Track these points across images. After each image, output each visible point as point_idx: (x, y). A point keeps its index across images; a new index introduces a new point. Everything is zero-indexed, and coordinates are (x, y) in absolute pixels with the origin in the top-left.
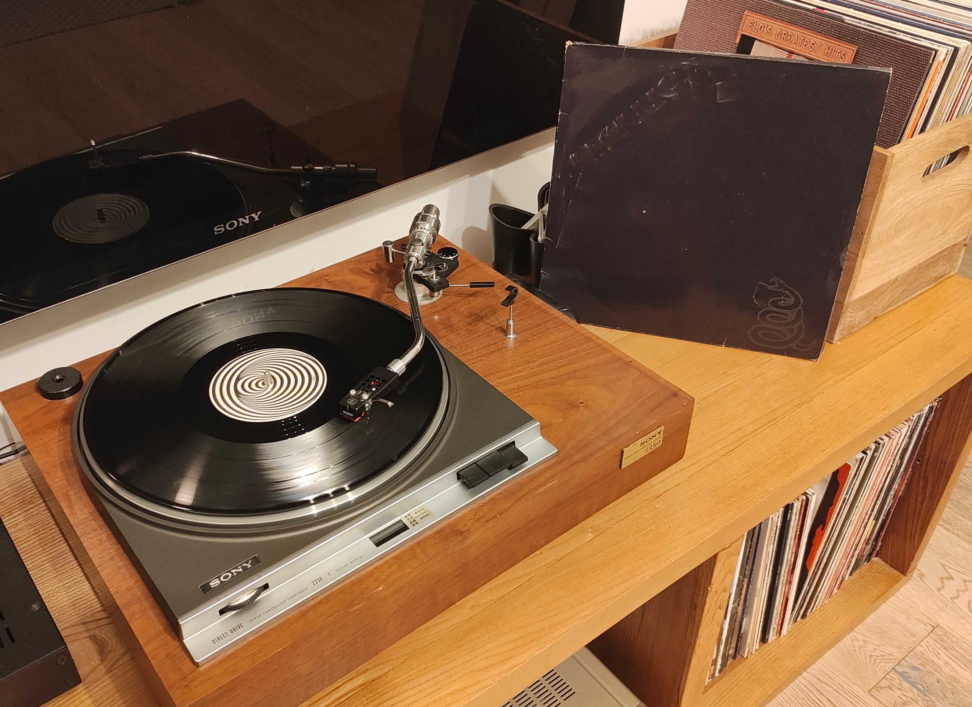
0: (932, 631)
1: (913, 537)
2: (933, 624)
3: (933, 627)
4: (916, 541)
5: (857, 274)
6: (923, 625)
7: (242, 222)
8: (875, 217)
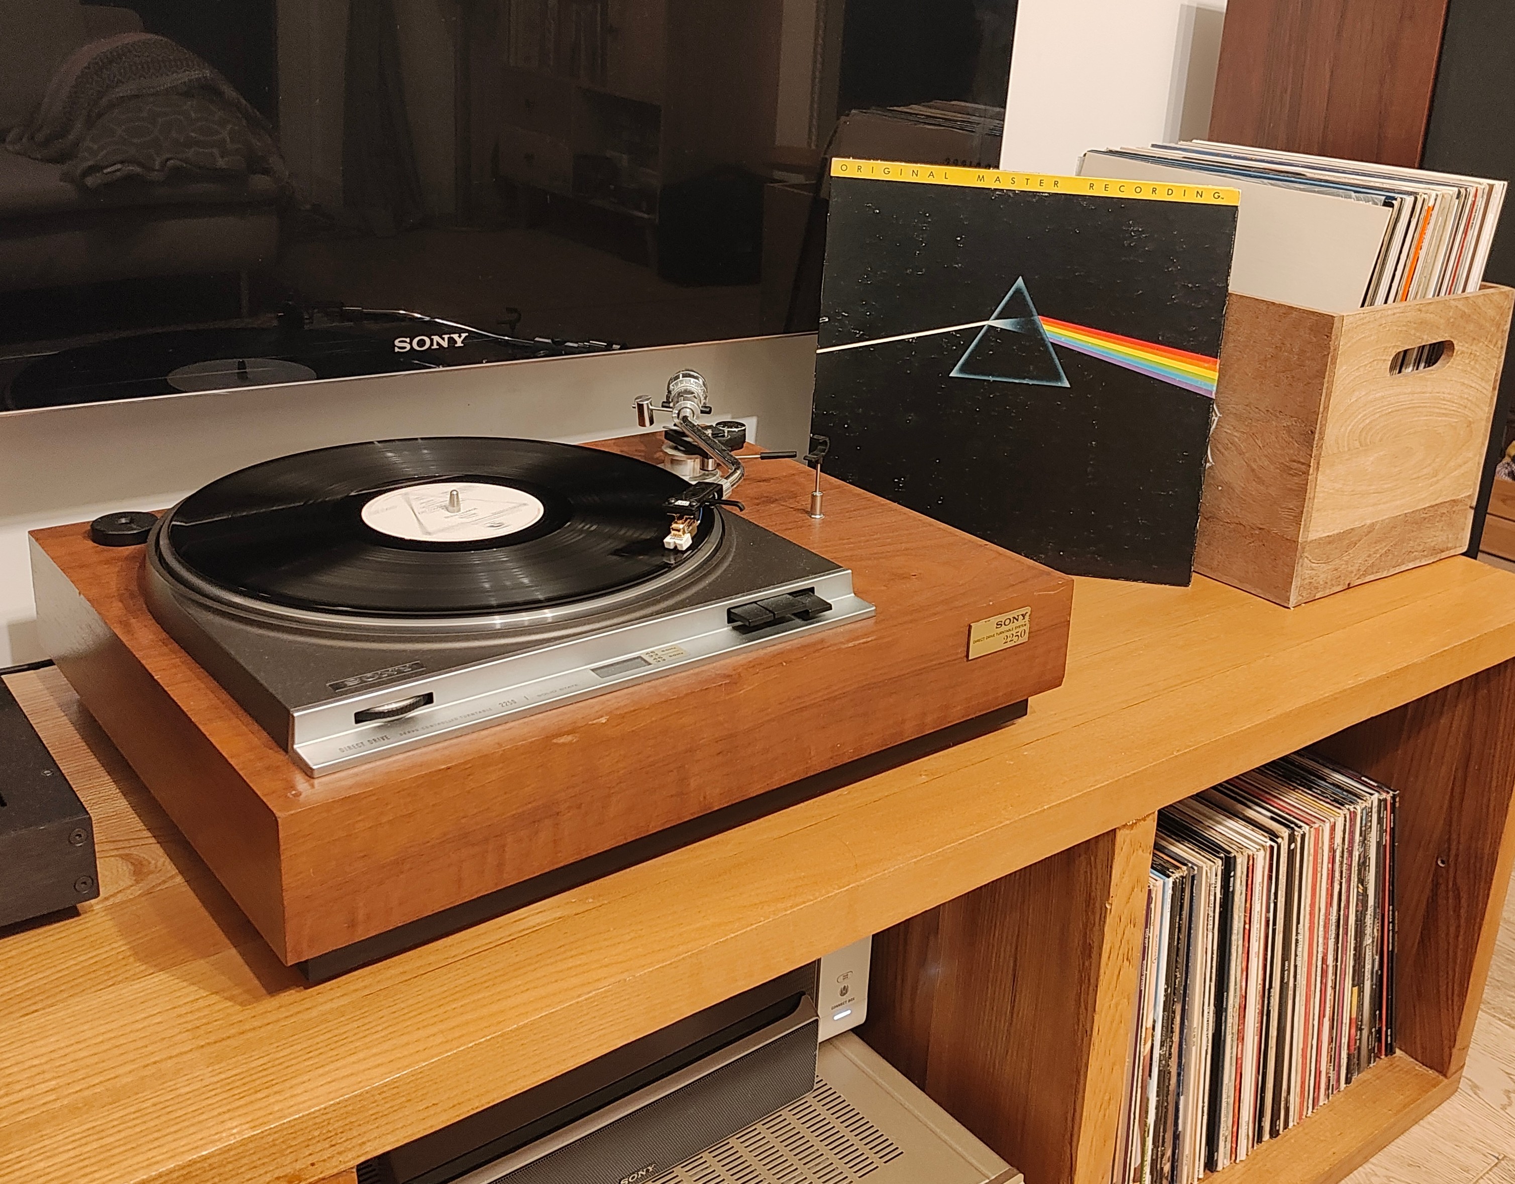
0: (1496, 1165)
1: (1450, 1002)
2: (1497, 1155)
3: (1498, 1158)
4: (1456, 1008)
5: (1312, 496)
6: (1482, 1156)
7: (438, 344)
8: (1326, 408)
